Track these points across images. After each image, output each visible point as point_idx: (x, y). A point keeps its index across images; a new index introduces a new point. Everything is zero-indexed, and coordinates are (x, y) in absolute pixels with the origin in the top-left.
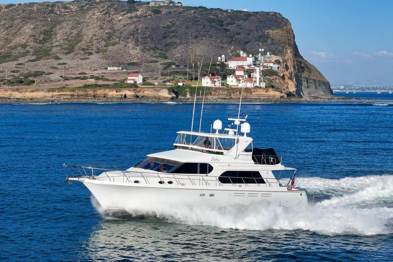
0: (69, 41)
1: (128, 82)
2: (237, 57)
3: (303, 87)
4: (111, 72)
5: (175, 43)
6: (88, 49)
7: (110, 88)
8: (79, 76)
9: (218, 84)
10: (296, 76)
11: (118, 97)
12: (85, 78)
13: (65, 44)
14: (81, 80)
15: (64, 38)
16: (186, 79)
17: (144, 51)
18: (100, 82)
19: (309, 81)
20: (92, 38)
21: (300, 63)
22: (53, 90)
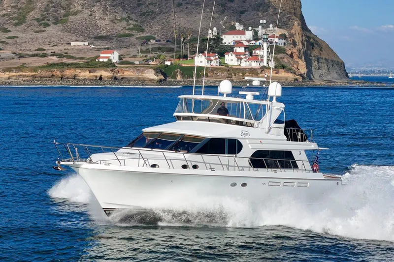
0: (19, 10)
1: (101, 60)
2: (232, 30)
3: (313, 68)
4: (76, 48)
5: (152, 12)
6: (43, 20)
7: (81, 67)
8: (36, 52)
9: (215, 64)
10: (306, 54)
11: (91, 78)
12: (44, 56)
13: (14, 13)
14: (41, 58)
15: (12, 5)
16: (173, 57)
17: (115, 23)
18: (65, 60)
19: (321, 61)
20: (48, 5)
21: (309, 37)
22: (9, 70)
